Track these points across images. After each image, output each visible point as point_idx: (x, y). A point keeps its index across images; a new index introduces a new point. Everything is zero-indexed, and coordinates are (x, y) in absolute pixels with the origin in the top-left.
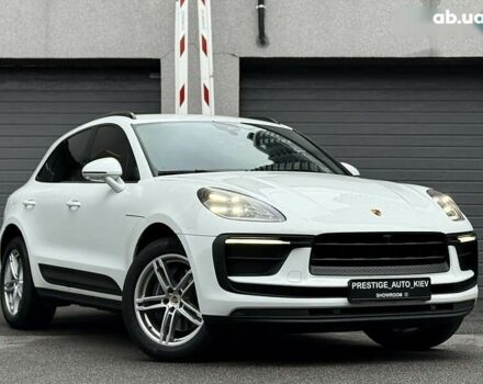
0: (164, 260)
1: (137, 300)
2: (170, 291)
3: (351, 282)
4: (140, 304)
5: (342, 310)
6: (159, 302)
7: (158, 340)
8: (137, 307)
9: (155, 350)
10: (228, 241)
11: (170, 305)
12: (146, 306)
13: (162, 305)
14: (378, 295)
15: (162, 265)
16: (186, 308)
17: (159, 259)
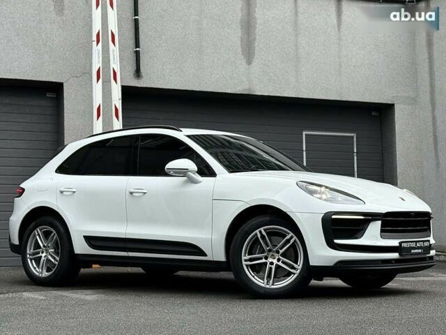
0: (265, 230)
1: (243, 258)
2: (270, 251)
3: (400, 243)
4: (246, 261)
5: (396, 261)
6: (261, 259)
7: (263, 285)
8: (244, 263)
9: (262, 291)
10: (334, 217)
11: (270, 260)
12: (251, 261)
13: (264, 261)
14: (412, 251)
15: (264, 233)
16: (283, 262)
17: (262, 229)
